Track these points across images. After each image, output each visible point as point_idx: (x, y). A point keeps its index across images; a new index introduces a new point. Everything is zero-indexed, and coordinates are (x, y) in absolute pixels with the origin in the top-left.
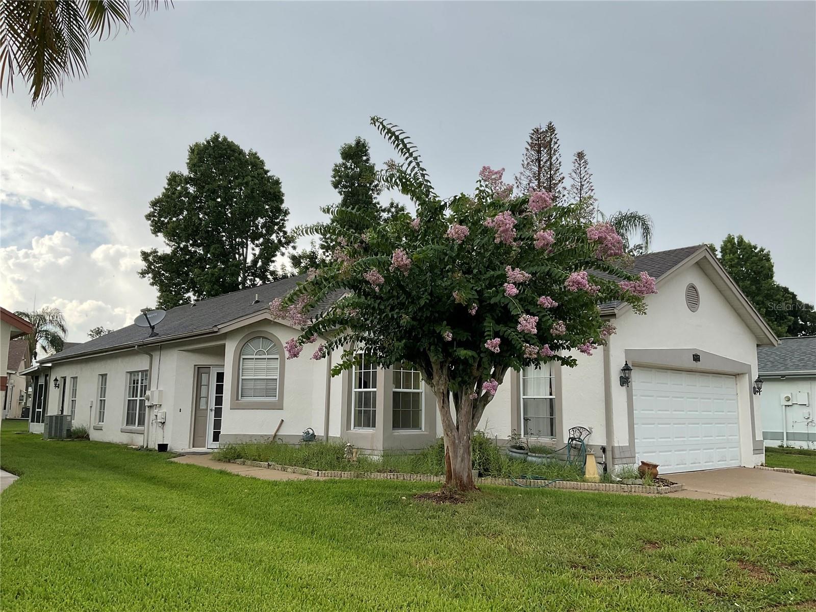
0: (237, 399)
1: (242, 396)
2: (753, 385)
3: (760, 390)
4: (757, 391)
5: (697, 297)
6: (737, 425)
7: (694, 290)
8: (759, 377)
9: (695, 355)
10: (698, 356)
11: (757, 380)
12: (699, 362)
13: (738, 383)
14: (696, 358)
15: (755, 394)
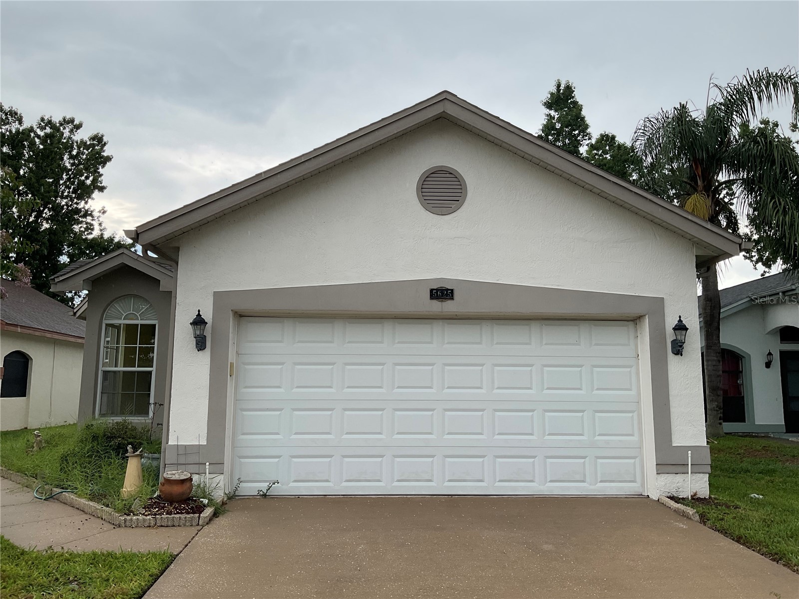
2: (670, 336)
3: (681, 346)
4: (678, 348)
5: (459, 187)
6: (635, 414)
7: (451, 176)
8: (680, 321)
9: (437, 290)
10: (447, 290)
11: (676, 326)
12: (449, 302)
13: (639, 335)
14: (442, 293)
15: (675, 354)
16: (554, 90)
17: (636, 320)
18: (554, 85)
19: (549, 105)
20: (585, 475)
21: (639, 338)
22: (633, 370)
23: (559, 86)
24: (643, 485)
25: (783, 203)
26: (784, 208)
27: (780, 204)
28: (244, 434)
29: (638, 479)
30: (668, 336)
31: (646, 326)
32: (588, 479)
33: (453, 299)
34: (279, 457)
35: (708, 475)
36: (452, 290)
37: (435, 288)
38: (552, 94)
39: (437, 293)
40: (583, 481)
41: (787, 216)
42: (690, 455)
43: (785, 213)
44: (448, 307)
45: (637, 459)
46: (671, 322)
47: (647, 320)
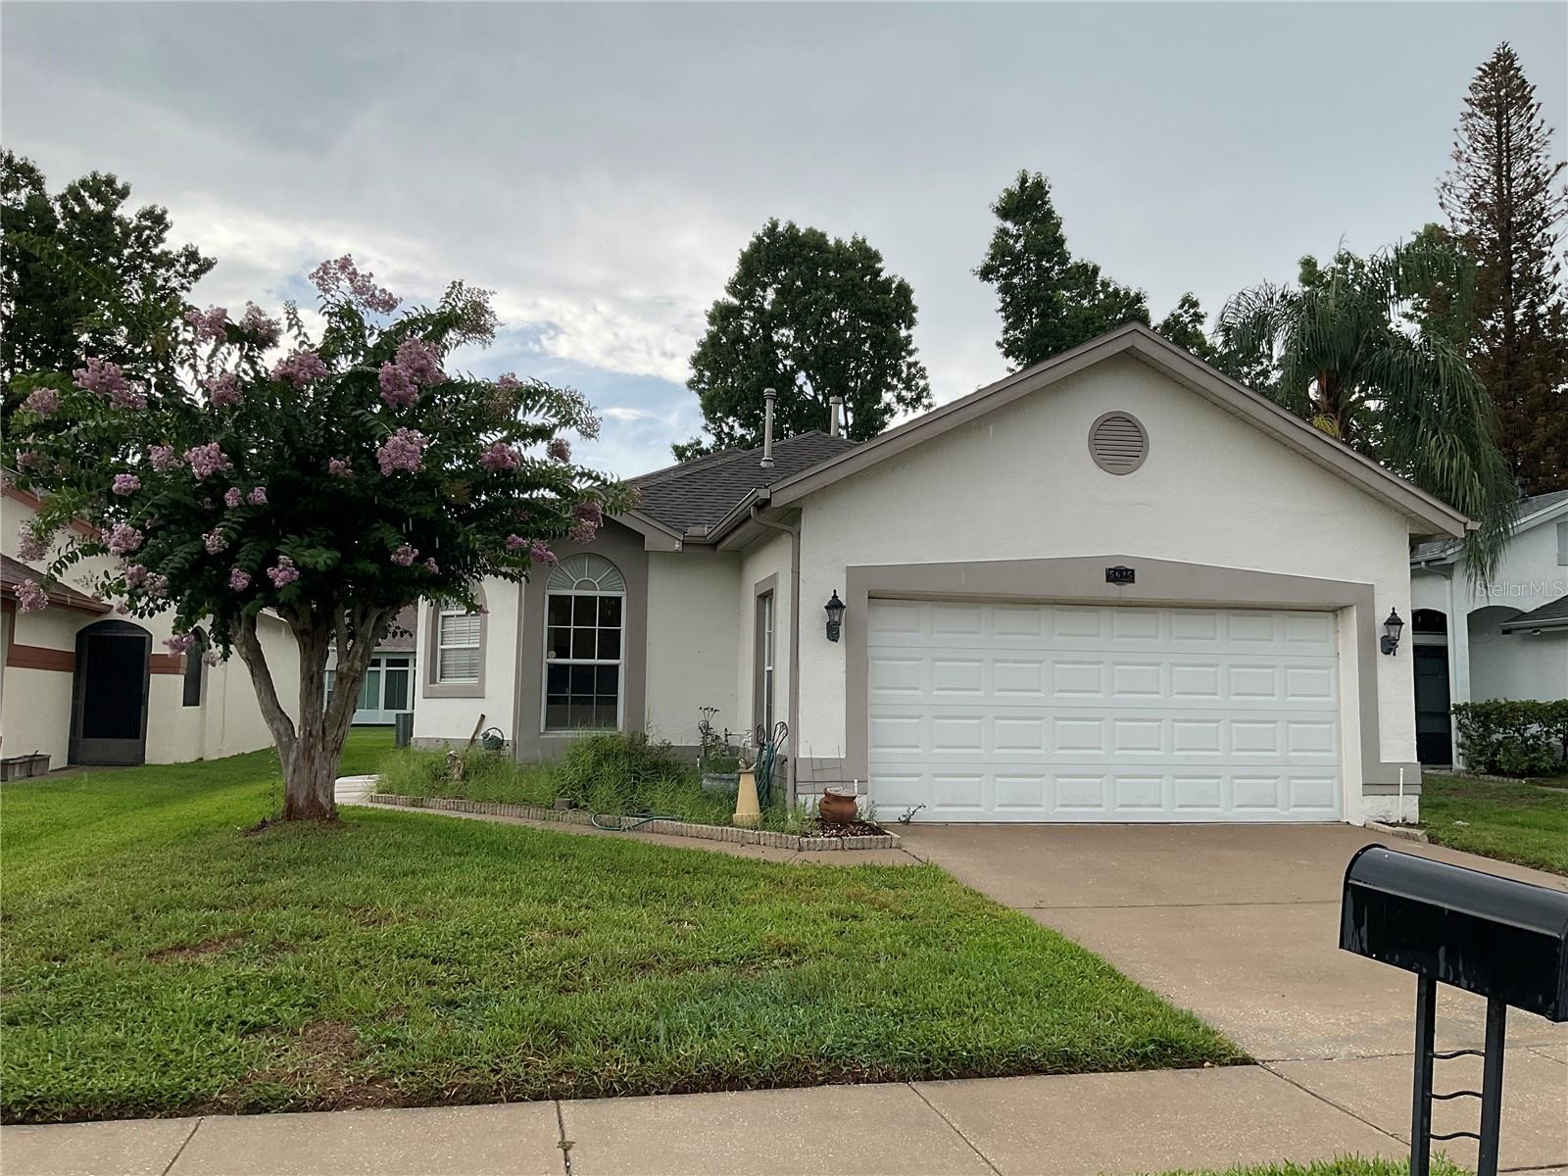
0: (435, 682)
1: (441, 677)
2: (1380, 631)
3: (1394, 644)
4: (1389, 646)
5: (1139, 439)
6: (1333, 725)
7: (1129, 424)
8: (1394, 614)
9: (1115, 570)
10: (1127, 570)
11: (1389, 619)
12: (1129, 585)
13: (1339, 629)
14: (1120, 575)
15: (1386, 654)
16: (1015, 187)
17: (1337, 611)
18: (1016, 178)
19: (1004, 212)
20: (1276, 801)
21: (1340, 633)
22: (1333, 670)
23: (1024, 180)
24: (1341, 810)
25: (1449, 442)
26: (1451, 448)
27: (1445, 442)
28: (876, 747)
29: (1336, 803)
30: (1377, 632)
31: (1353, 615)
32: (1279, 803)
33: (1134, 582)
34: (919, 775)
35: (1417, 797)
36: (1133, 571)
37: (1112, 567)
38: (1010, 194)
39: (1114, 573)
40: (1275, 806)
41: (1455, 460)
42: (1401, 773)
43: (1452, 455)
44: (1127, 591)
45: (1336, 779)
46: (1382, 615)
47: (1354, 612)
